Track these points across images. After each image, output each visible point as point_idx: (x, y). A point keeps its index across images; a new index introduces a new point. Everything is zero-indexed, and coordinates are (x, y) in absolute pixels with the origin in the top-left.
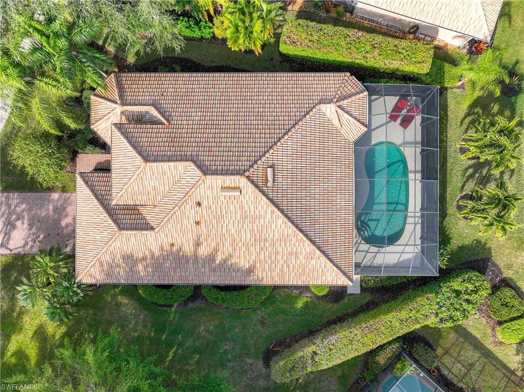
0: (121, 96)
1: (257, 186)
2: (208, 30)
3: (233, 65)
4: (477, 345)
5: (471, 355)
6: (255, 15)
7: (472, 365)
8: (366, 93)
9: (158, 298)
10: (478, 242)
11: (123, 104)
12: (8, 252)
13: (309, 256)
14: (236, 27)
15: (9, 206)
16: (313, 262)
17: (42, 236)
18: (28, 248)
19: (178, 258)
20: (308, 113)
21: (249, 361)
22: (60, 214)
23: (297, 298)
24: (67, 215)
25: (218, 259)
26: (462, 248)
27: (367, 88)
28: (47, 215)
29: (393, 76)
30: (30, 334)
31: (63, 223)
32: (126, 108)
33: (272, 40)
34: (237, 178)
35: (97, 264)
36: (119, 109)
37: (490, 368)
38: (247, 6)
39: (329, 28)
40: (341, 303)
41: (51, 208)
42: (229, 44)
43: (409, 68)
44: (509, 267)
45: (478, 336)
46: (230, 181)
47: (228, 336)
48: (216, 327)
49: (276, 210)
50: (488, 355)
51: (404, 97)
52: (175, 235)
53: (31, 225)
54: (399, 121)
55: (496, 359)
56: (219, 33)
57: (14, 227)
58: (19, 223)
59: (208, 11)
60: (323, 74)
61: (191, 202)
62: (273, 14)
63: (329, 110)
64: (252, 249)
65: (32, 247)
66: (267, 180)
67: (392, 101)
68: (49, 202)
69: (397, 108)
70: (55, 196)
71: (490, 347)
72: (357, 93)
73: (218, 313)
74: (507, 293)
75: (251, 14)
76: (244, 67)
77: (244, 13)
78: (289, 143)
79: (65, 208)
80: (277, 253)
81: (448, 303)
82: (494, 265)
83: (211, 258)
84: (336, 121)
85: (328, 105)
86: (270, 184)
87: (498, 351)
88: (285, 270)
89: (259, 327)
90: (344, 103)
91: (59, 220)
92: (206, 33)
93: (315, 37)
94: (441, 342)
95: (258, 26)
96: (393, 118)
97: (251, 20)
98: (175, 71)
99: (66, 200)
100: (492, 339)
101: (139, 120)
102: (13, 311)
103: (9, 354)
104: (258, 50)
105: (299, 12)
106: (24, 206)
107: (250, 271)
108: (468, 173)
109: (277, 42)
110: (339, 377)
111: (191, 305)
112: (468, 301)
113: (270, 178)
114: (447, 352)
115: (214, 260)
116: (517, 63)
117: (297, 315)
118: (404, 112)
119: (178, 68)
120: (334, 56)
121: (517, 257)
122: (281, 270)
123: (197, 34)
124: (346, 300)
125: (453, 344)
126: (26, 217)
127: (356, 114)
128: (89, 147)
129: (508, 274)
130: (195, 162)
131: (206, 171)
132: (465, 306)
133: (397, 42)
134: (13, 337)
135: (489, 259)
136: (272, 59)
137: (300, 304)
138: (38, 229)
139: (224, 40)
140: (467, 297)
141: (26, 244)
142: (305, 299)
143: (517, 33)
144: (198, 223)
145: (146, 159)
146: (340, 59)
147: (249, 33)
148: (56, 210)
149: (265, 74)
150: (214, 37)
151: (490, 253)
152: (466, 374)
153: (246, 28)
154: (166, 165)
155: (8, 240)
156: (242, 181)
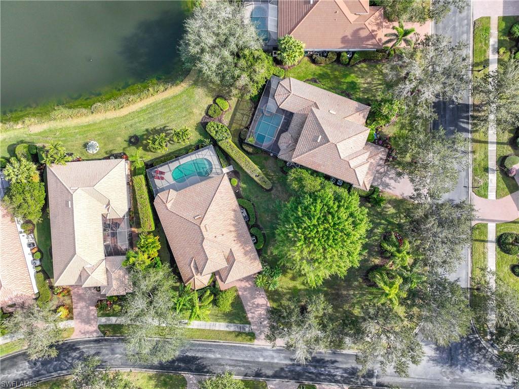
0: (191, 278)
1: (202, 220)
2: (157, 259)
3: (166, 245)
4: (234, 115)
5: (238, 115)
6: (147, 243)
7: (242, 114)
8: (158, 194)
9: (261, 239)
10: (196, 129)
11: (193, 276)
12: (268, 303)
13: (221, 193)
14: (153, 248)
15: (251, 309)
16: (222, 191)
17: (257, 292)
18: (264, 296)
19: (239, 237)
20: (173, 212)
21: (273, 196)
22: (246, 289)
23: (242, 188)
24: (246, 286)
25: (234, 223)
26: (201, 134)
27: (156, 195)
28: (249, 293)
29: (148, 185)
30: (295, 282)
31: (249, 286)
32: (195, 274)
33: (152, 234)
34: (201, 228)
35: (252, 264)
36: (196, 277)
37: (240, 107)
38: (144, 247)
39: (141, 216)
40: (238, 171)
41: (245, 293)
42: (159, 248)
43: (144, 182)
44: (201, 114)
45: (231, 116)
46: (203, 230)
47: (266, 208)
48: (265, 214)
49: (208, 211)
50: (236, 110)
51: (153, 177)
52: (230, 241)
53: (255, 298)
54: (163, 176)
55: (236, 106)
56: (156, 254)
57: (258, 304)
58: (256, 303)
59: (151, 260)
60: (157, 212)
61: (216, 239)
62: (144, 237)
63: (169, 205)
64: (225, 213)
65: (263, 294)
66: (199, 218)
67: (157, 181)
68: (243, 294)
69: (158, 178)
70: (240, 293)
71: (233, 109)
72: (160, 197)
73: (260, 215)
74: (210, 113)
75: (147, 245)
76: (165, 241)
77: (148, 247)
78: (185, 215)
79: (244, 288)
80: (224, 204)
81: (221, 135)
82: (202, 120)
83: (234, 225)
84: (172, 201)
85: (168, 206)
86: (200, 216)
87: (233, 106)
88: (229, 198)
89: (259, 198)
90: (165, 201)
91: (249, 288)
92: (158, 259)
93: (146, 219)
94: (238, 128)
95: (150, 240)
96: (162, 178)
97: (149, 243)
98: (177, 266)
99: (240, 288)
100: (230, 110)
101: (197, 269)
102: (289, 292)
103: (305, 287)
104: (157, 238)
105: (137, 228)
106: (249, 304)
107: (234, 211)
108: (172, 143)
109: (152, 232)
110: (266, 161)
111: (261, 226)
112: (218, 127)
113: (198, 217)
114: (241, 125)
115: (235, 224)
116: (125, 141)
117: (249, 185)
118: (158, 175)
119: (175, 265)
120: (150, 210)
121: (196, 113)
122: (230, 200)
123: (159, 262)
124: (237, 169)
125: (237, 124)
126: (252, 301)
127: (167, 195)
128: (217, 286)
129: (204, 114)
130: (202, 243)
131: (203, 239)
132: (220, 128)
133: (136, 190)
134: (299, 288)
135: (201, 123)
136: (158, 231)
137: (244, 186)
138: (255, 295)
139: (158, 251)
140: (217, 129)
141: (262, 297)
142: (242, 185)
143: (115, 145)
144: (223, 235)
145: (207, 259)
146: (150, 207)
147: (153, 243)
148: (245, 291)
149: (165, 232)
150: (158, 256)
151: (198, 123)
152: (246, 115)
153: (152, 244)
154: (207, 252)
155: (263, 304)
156: (202, 226)
